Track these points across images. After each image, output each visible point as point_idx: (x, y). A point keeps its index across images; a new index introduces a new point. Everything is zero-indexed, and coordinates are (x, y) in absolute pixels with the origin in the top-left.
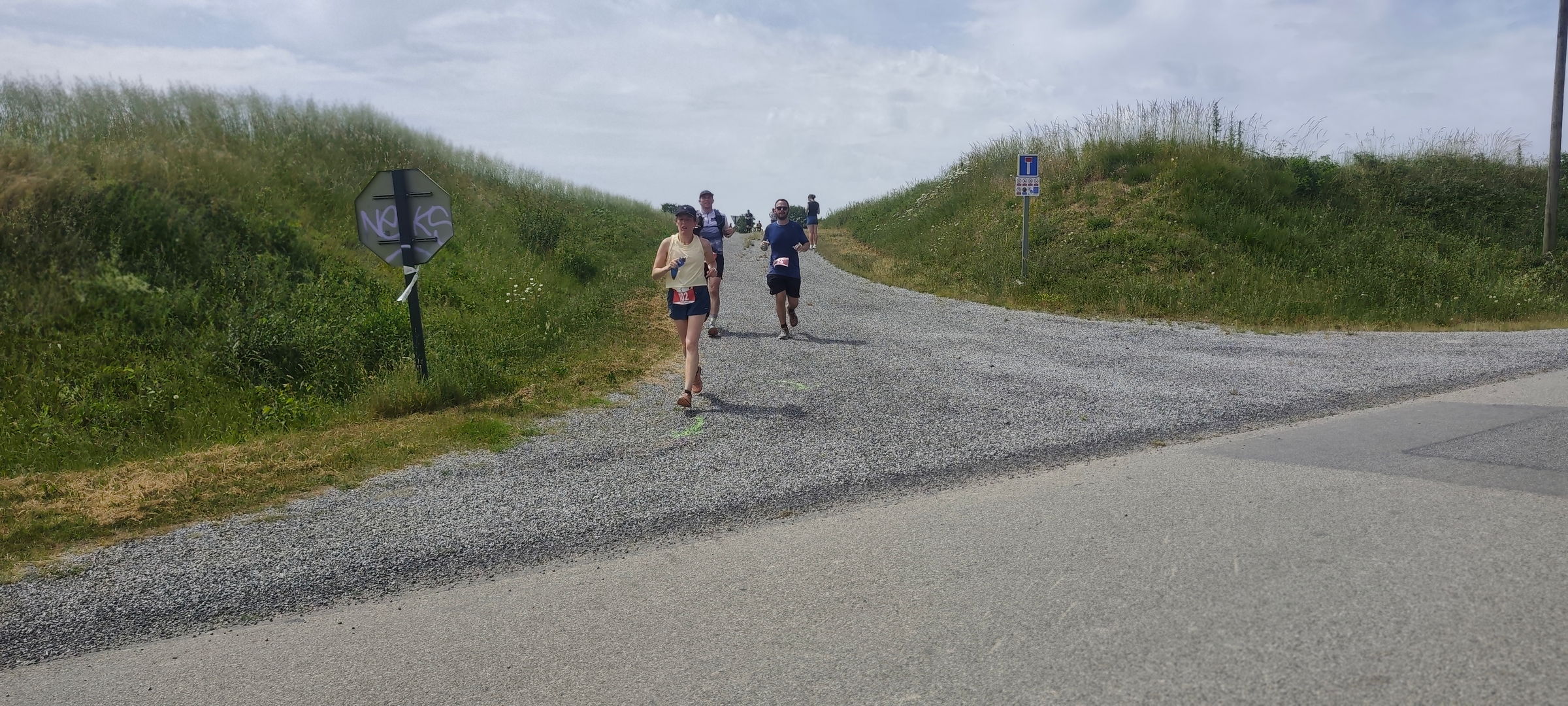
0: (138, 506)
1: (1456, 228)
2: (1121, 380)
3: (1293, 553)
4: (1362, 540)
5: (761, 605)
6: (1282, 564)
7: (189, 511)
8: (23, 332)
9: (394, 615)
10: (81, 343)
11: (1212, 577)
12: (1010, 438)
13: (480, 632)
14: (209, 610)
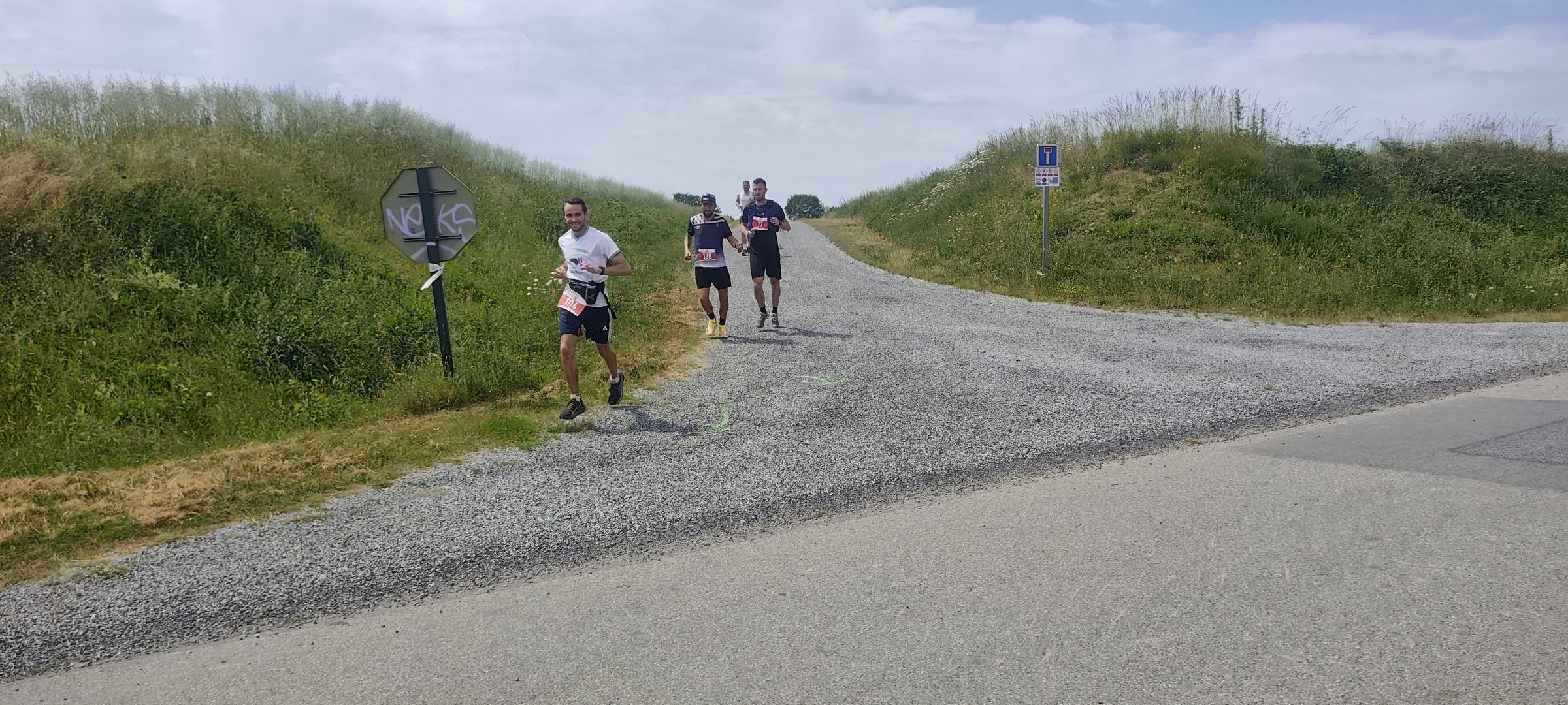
0: (178, 506)
1: (1486, 216)
2: (1151, 374)
3: (1345, 558)
4: (1415, 544)
5: (802, 611)
6: (1334, 570)
7: (228, 510)
8: (59, 331)
9: (436, 618)
10: (114, 341)
11: (1262, 583)
12: (1042, 436)
13: (523, 637)
14: (254, 612)
